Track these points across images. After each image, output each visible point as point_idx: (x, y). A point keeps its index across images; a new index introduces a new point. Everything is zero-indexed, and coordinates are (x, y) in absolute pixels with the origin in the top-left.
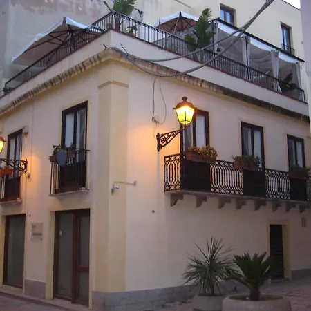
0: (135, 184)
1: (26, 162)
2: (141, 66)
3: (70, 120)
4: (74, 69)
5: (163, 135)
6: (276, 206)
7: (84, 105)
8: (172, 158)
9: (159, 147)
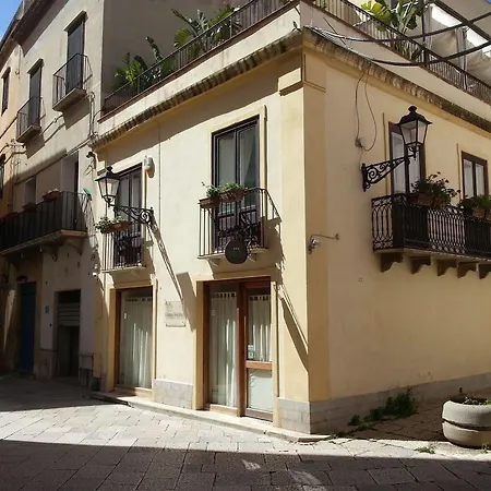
0: (337, 237)
1: (152, 212)
5: (372, 167)
8: (385, 201)
9: (366, 184)
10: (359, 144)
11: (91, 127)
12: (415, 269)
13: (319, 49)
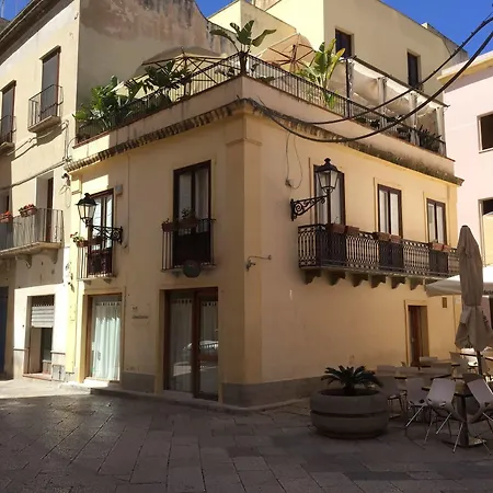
0: (269, 258)
1: (121, 229)
2: (282, 122)
3: (185, 182)
4: (193, 121)
5: (298, 202)
6: (414, 283)
7: (206, 165)
8: (309, 229)
9: (294, 216)
10: (288, 183)
11: (66, 151)
12: (333, 282)
13: (257, 113)
